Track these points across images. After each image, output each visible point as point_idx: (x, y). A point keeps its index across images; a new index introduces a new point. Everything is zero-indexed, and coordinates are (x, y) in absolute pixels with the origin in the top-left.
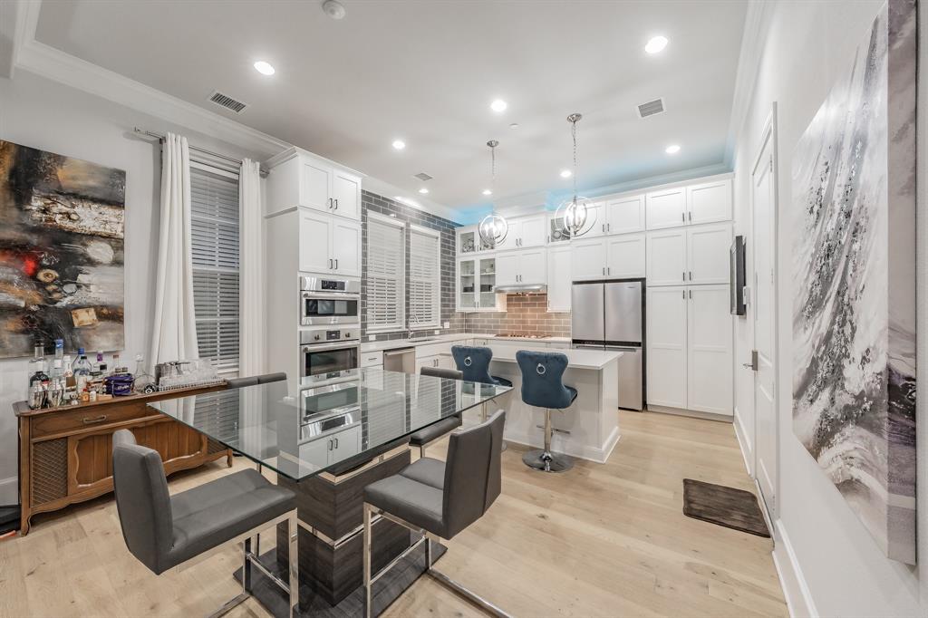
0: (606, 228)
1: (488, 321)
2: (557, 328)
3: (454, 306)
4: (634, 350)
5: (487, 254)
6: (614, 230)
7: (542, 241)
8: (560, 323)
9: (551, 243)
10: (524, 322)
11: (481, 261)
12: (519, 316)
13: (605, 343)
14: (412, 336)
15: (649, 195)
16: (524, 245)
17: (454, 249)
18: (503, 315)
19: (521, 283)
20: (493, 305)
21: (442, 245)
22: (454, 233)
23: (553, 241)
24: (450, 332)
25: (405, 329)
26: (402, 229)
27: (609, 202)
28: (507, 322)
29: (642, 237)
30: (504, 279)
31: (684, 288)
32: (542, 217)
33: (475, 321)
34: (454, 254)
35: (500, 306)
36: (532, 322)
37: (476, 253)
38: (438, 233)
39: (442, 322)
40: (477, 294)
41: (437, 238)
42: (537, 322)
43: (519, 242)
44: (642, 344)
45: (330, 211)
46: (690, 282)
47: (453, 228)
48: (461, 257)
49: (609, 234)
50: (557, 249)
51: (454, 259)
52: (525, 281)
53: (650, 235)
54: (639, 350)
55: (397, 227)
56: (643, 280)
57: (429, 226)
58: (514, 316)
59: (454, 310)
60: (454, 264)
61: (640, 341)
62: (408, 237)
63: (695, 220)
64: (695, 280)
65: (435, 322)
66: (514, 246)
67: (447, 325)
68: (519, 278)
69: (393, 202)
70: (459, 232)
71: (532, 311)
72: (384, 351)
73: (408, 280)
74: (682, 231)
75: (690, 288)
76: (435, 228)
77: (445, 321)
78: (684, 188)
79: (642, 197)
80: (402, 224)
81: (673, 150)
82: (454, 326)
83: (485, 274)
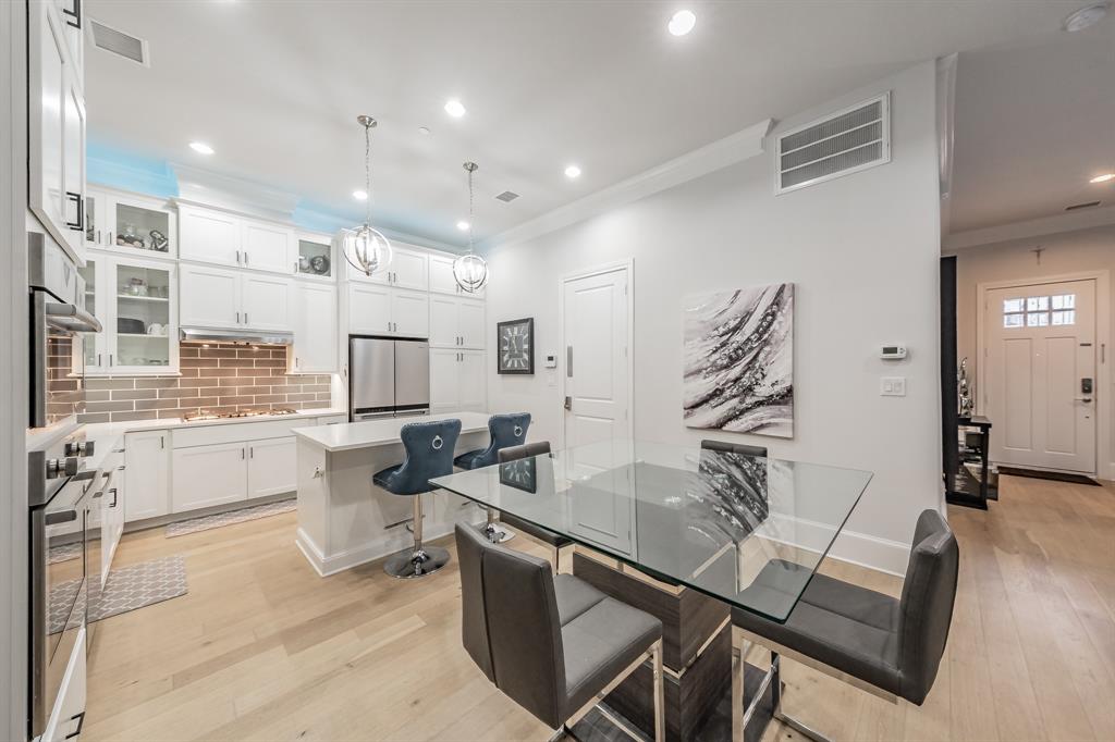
0: (392, 277)
4: (424, 412)
5: (142, 258)
6: (400, 283)
8: (298, 389)
10: (222, 392)
11: (120, 267)
13: (395, 408)
15: (431, 257)
16: (253, 264)
18: (171, 381)
19: (245, 327)
28: (180, 393)
29: (425, 297)
31: (458, 351)
37: (102, 246)
40: (107, 336)
42: (254, 391)
43: (244, 257)
44: (429, 406)
46: (462, 347)
49: (395, 285)
50: (310, 285)
52: (256, 324)
53: (433, 297)
54: (427, 411)
56: (426, 341)
64: (466, 345)
66: (231, 262)
68: (242, 317)
75: (462, 351)
79: (425, 256)
83: (127, 296)
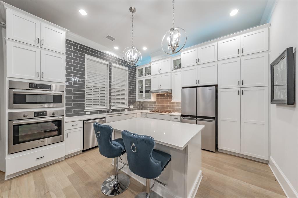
0: (197, 61)
1: (150, 105)
2: (176, 109)
3: (136, 99)
4: (212, 121)
5: (148, 77)
6: (202, 62)
7: (169, 70)
9: (173, 71)
10: (163, 106)
11: (146, 80)
12: (161, 103)
13: (196, 117)
14: (111, 112)
15: (220, 42)
16: (162, 72)
17: (136, 76)
18: (155, 103)
19: (160, 89)
20: (150, 99)
21: (129, 74)
22: (136, 69)
23: (174, 70)
24: (133, 109)
25: (108, 109)
26: (108, 65)
27: (199, 48)
28: (156, 106)
29: (216, 64)
30: (154, 87)
31: (239, 89)
32: (169, 59)
33: (145, 105)
34: (136, 78)
35: (153, 98)
36: (167, 106)
37: (144, 77)
38: (127, 69)
39: (129, 106)
40: (144, 93)
41: (127, 70)
43: (160, 71)
44: (216, 118)
45: (38, 45)
46: (242, 86)
47: (135, 67)
48: (139, 78)
49: (199, 64)
50: (176, 73)
51: (136, 80)
52: (162, 88)
53: (220, 63)
54: (214, 121)
55: (105, 64)
56: (216, 86)
57: (122, 65)
58: (159, 103)
59: (135, 101)
60: (136, 82)
61: (215, 116)
62: (110, 69)
63: (245, 53)
64: (245, 85)
65: (126, 106)
66: (157, 73)
67: (132, 107)
68: (160, 87)
69: (102, 52)
70: (138, 68)
71: (166, 101)
72: (84, 121)
73: (110, 87)
74: (238, 59)
75: (242, 89)
76: (125, 66)
77: (131, 105)
78: (239, 36)
79: (216, 44)
80: (107, 63)
81: (234, 13)
82: (135, 107)
83: (147, 85)
